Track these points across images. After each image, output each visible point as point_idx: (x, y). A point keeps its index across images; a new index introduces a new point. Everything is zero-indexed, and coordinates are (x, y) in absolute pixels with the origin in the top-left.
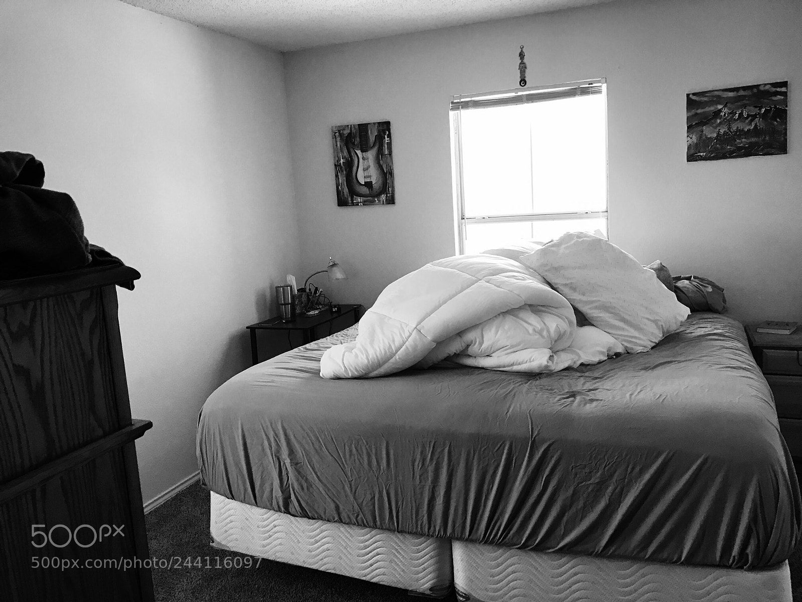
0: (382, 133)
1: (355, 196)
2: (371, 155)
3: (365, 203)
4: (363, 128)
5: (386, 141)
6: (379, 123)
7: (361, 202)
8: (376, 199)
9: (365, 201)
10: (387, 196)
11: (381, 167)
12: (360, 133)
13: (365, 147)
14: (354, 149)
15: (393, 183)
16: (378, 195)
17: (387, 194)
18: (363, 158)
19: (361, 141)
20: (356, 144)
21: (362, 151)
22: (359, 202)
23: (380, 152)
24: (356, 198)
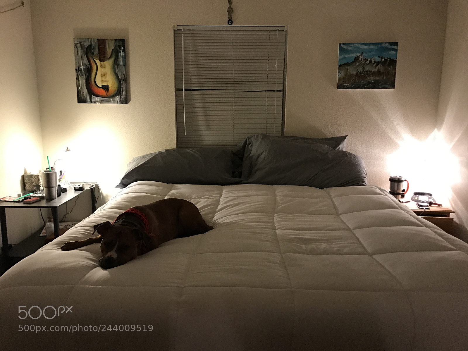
0: (118, 48)
2: (108, 64)
3: (101, 102)
4: (102, 42)
5: (121, 55)
6: (116, 40)
7: (98, 101)
8: (111, 100)
12: (99, 45)
13: (103, 58)
14: (93, 58)
17: (121, 96)
19: (99, 53)
20: (95, 54)
23: (116, 63)
24: (94, 98)
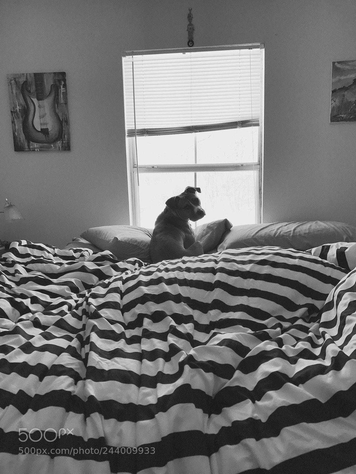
0: (58, 83)
1: (31, 142)
2: (47, 103)
3: (42, 149)
5: (62, 91)
6: (55, 73)
7: (37, 148)
8: (52, 146)
9: (41, 147)
10: (62, 143)
11: (57, 115)
12: (36, 81)
13: (41, 95)
14: (30, 97)
15: (68, 130)
16: (54, 141)
17: (63, 141)
18: (39, 106)
19: (36, 90)
20: (32, 91)
21: (39, 99)
22: (35, 148)
23: (56, 100)
24: (32, 144)
